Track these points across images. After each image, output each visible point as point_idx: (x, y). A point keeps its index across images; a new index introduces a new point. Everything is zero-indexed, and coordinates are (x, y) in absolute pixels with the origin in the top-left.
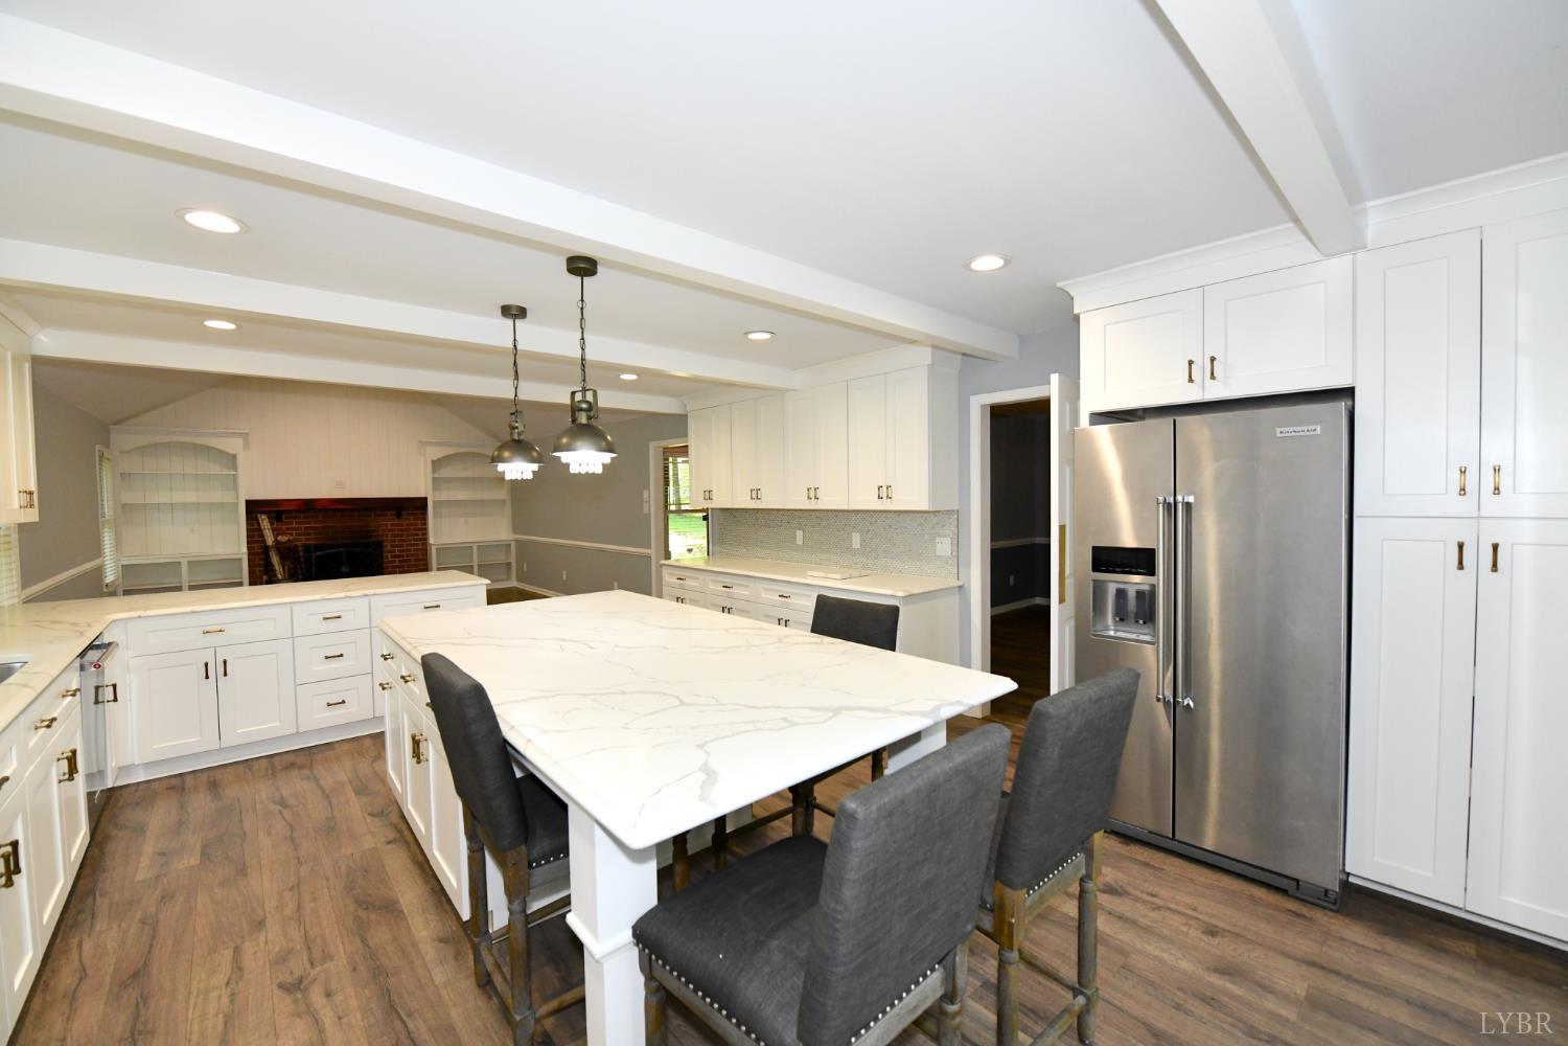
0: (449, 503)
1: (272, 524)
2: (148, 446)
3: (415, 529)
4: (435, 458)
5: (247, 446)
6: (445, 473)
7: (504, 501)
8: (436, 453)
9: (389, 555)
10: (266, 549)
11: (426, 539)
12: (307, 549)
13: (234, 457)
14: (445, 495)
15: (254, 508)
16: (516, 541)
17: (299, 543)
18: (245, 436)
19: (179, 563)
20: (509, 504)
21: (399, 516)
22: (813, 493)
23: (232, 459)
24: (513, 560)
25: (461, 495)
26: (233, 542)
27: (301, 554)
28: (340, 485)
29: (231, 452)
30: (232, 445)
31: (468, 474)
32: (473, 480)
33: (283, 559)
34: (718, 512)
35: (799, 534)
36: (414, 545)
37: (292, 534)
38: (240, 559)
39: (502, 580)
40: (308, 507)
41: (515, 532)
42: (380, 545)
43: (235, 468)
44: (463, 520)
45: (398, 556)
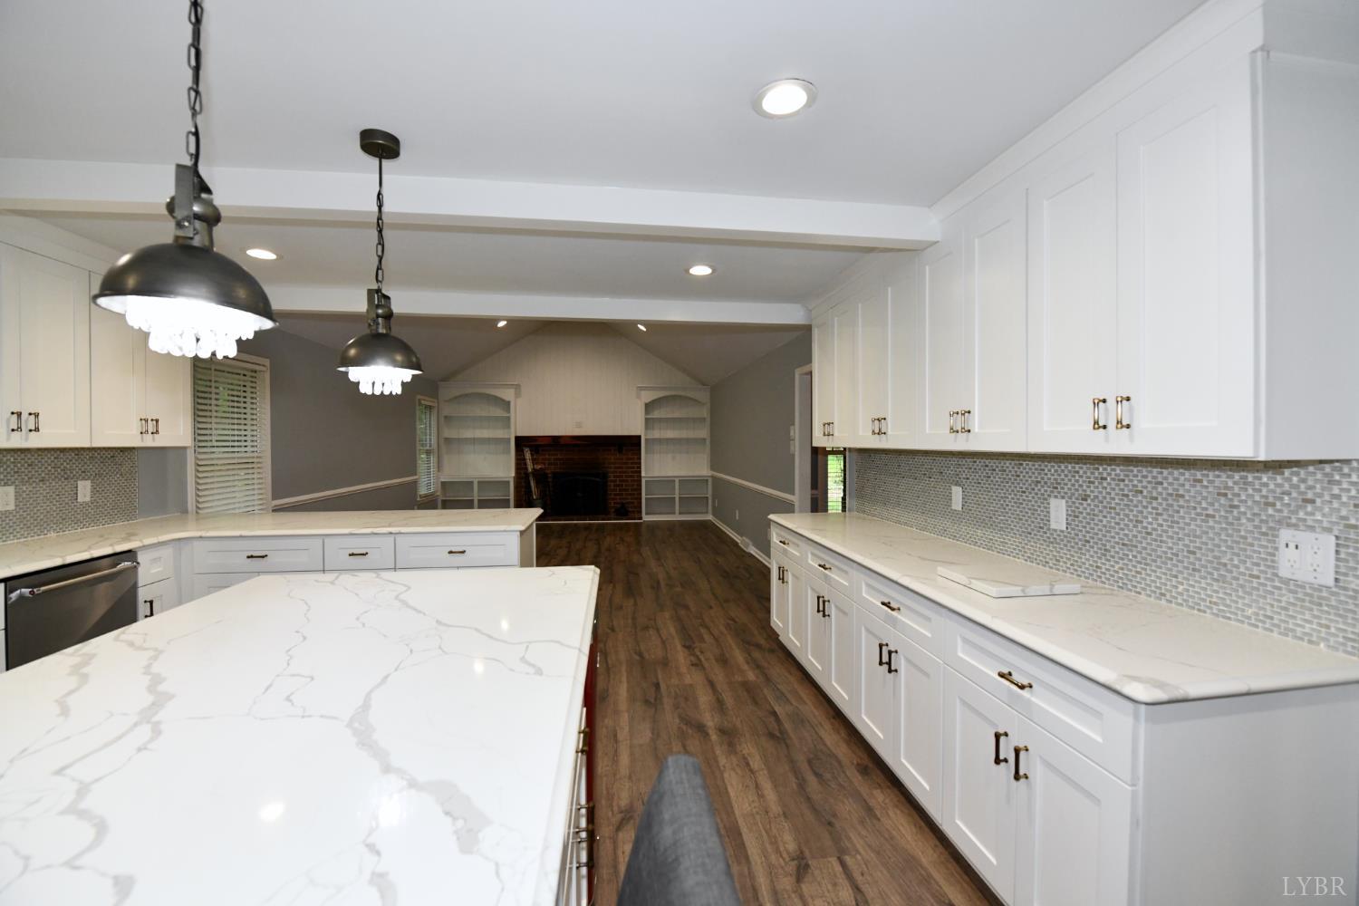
0: (660, 441)
1: (532, 455)
2: (460, 396)
3: (632, 463)
4: (647, 401)
5: (518, 395)
6: (656, 414)
7: (704, 439)
8: (649, 396)
9: (612, 484)
10: (527, 475)
11: (640, 472)
12: (554, 474)
13: (509, 403)
14: (656, 434)
15: (521, 442)
16: (712, 477)
17: (549, 472)
18: (517, 387)
19: (472, 482)
20: (708, 442)
21: (620, 451)
22: (961, 420)
23: (507, 404)
24: (709, 495)
25: (670, 434)
26: (503, 468)
27: (550, 480)
28: (579, 425)
29: (507, 399)
30: (507, 394)
31: (677, 415)
32: (680, 420)
33: (537, 483)
34: (855, 455)
35: (957, 492)
36: (631, 476)
37: (544, 464)
38: (508, 482)
39: (702, 513)
40: (555, 442)
41: (712, 468)
42: (605, 476)
43: (508, 411)
44: (670, 455)
45: (618, 486)
